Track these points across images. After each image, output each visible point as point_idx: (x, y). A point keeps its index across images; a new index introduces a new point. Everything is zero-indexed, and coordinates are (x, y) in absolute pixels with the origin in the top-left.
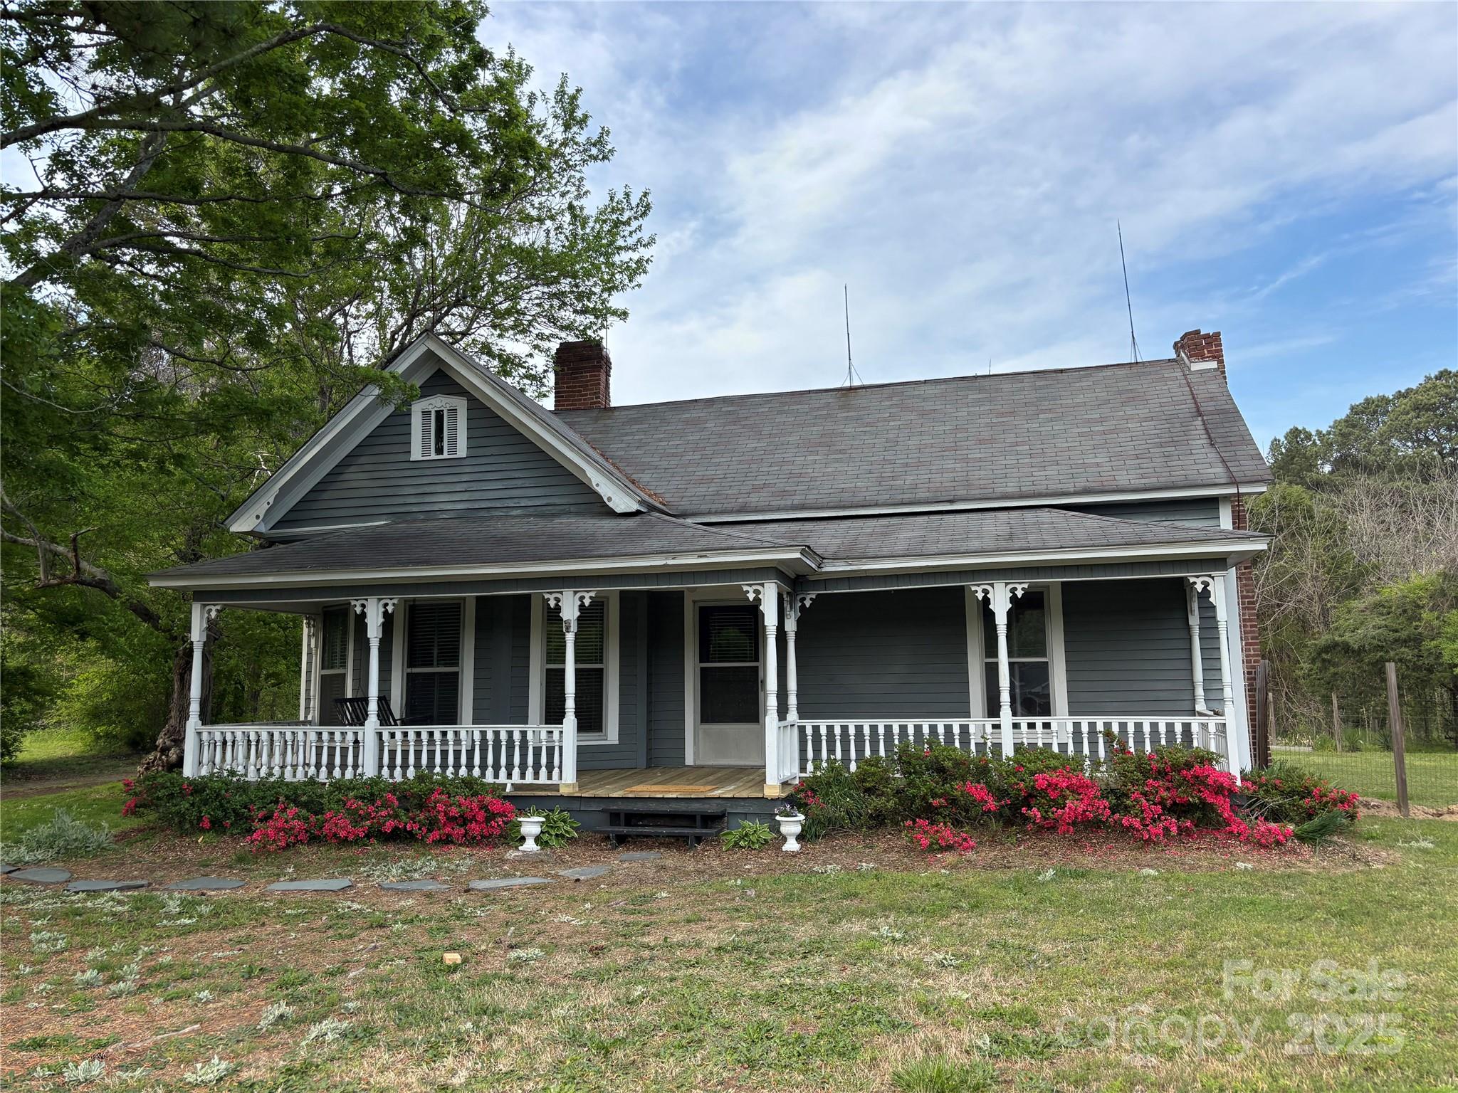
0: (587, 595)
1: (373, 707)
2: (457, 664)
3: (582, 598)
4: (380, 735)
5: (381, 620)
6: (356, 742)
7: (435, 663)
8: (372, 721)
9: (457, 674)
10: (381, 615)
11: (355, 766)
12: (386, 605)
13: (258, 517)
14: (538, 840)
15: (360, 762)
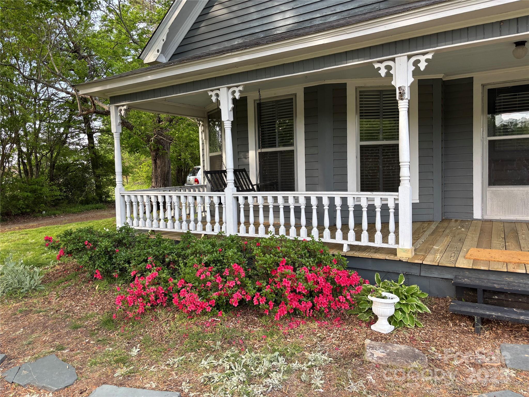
0: (422, 58)
1: (230, 177)
2: (292, 145)
3: (416, 63)
4: (237, 199)
5: (231, 106)
6: (220, 204)
7: (277, 144)
8: (230, 189)
9: (292, 151)
10: (231, 102)
11: (221, 222)
12: (234, 92)
13: (158, 51)
14: (391, 320)
15: (224, 220)
